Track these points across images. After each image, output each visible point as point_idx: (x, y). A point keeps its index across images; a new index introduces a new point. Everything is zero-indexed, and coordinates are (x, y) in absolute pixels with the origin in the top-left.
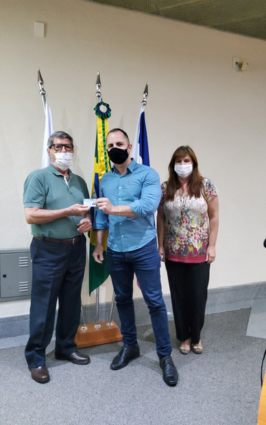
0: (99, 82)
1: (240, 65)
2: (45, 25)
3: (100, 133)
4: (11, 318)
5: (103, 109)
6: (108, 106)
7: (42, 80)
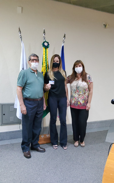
1: (105, 26)
2: (22, 8)
4: (7, 132)
5: (46, 44)
6: (48, 43)
7: (20, 32)
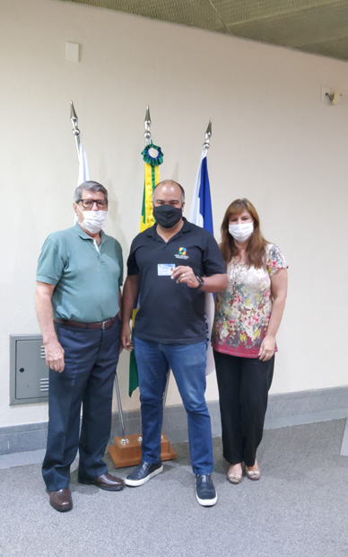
0: (148, 118)
1: (331, 97)
2: (80, 47)
3: (149, 184)
5: (153, 153)
6: (159, 149)
7: (75, 116)
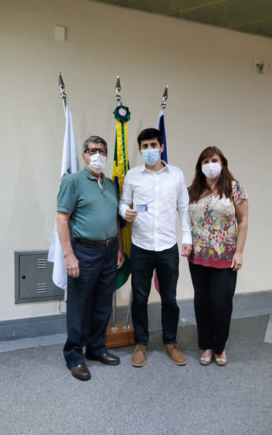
0: (118, 85)
2: (66, 29)
3: (119, 136)
5: (122, 112)
6: (127, 109)
7: (63, 84)
